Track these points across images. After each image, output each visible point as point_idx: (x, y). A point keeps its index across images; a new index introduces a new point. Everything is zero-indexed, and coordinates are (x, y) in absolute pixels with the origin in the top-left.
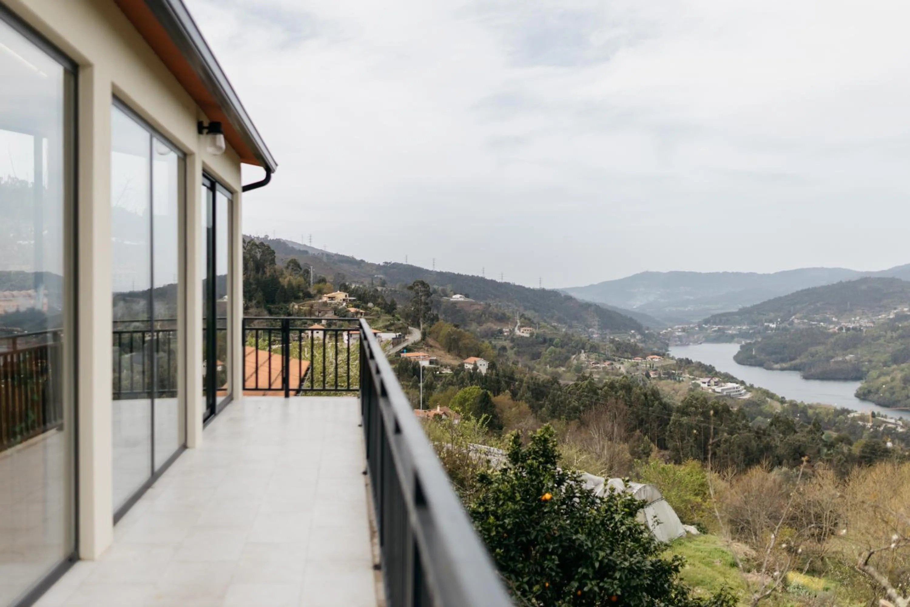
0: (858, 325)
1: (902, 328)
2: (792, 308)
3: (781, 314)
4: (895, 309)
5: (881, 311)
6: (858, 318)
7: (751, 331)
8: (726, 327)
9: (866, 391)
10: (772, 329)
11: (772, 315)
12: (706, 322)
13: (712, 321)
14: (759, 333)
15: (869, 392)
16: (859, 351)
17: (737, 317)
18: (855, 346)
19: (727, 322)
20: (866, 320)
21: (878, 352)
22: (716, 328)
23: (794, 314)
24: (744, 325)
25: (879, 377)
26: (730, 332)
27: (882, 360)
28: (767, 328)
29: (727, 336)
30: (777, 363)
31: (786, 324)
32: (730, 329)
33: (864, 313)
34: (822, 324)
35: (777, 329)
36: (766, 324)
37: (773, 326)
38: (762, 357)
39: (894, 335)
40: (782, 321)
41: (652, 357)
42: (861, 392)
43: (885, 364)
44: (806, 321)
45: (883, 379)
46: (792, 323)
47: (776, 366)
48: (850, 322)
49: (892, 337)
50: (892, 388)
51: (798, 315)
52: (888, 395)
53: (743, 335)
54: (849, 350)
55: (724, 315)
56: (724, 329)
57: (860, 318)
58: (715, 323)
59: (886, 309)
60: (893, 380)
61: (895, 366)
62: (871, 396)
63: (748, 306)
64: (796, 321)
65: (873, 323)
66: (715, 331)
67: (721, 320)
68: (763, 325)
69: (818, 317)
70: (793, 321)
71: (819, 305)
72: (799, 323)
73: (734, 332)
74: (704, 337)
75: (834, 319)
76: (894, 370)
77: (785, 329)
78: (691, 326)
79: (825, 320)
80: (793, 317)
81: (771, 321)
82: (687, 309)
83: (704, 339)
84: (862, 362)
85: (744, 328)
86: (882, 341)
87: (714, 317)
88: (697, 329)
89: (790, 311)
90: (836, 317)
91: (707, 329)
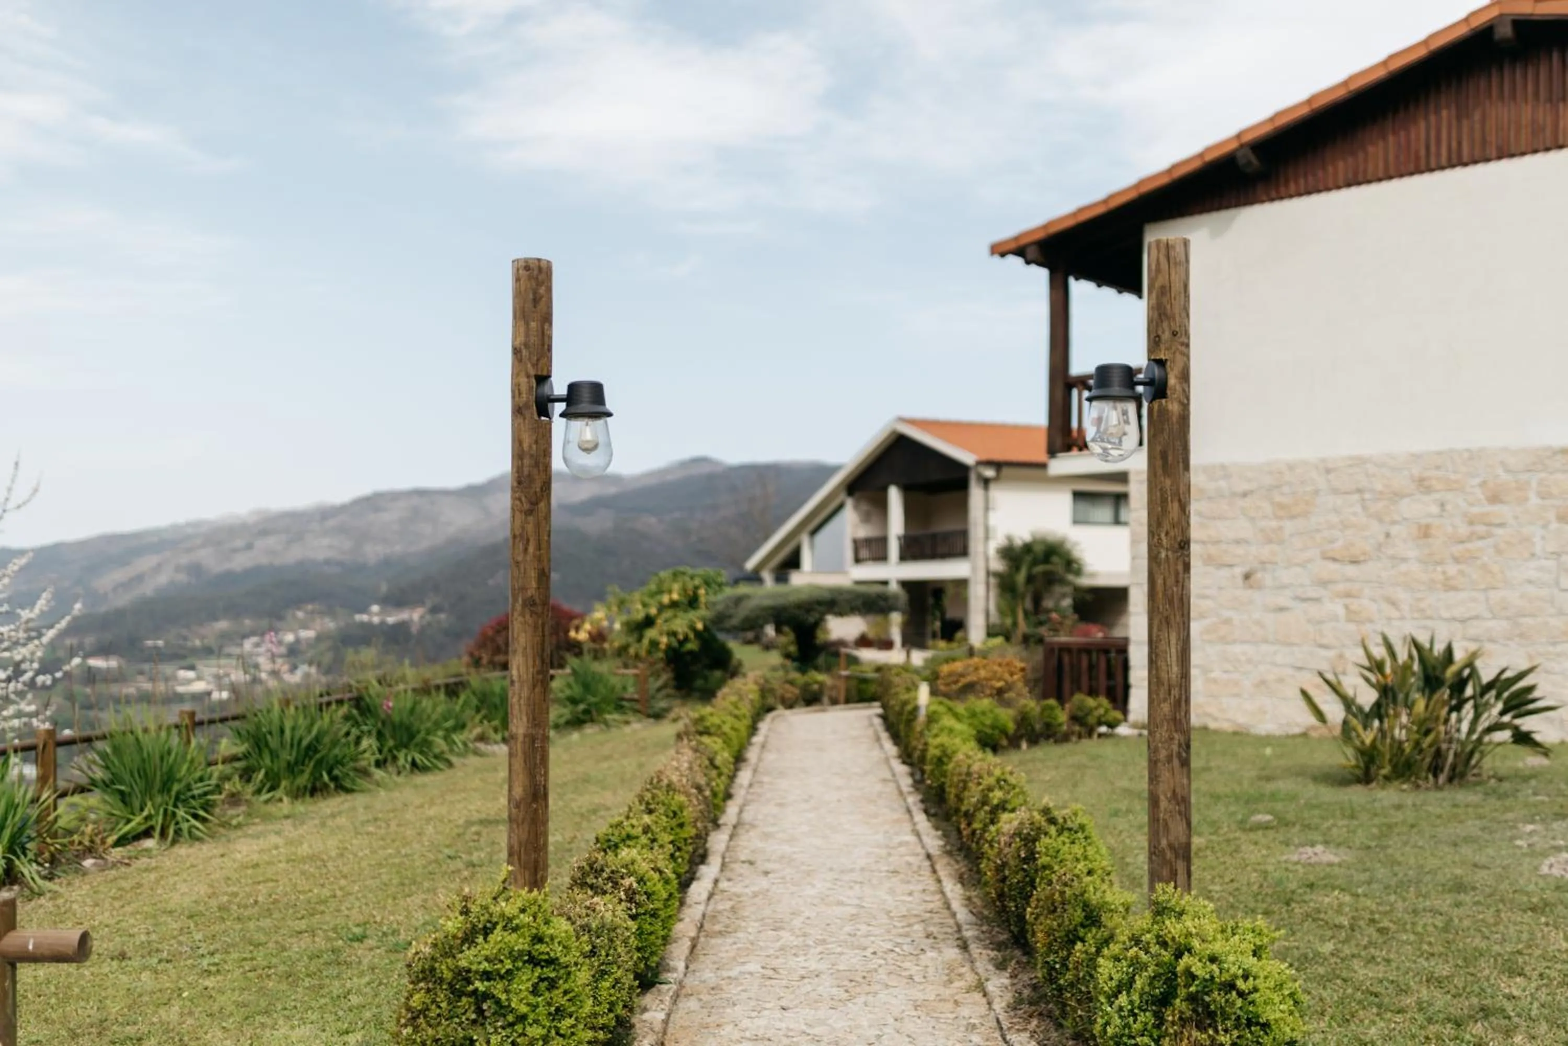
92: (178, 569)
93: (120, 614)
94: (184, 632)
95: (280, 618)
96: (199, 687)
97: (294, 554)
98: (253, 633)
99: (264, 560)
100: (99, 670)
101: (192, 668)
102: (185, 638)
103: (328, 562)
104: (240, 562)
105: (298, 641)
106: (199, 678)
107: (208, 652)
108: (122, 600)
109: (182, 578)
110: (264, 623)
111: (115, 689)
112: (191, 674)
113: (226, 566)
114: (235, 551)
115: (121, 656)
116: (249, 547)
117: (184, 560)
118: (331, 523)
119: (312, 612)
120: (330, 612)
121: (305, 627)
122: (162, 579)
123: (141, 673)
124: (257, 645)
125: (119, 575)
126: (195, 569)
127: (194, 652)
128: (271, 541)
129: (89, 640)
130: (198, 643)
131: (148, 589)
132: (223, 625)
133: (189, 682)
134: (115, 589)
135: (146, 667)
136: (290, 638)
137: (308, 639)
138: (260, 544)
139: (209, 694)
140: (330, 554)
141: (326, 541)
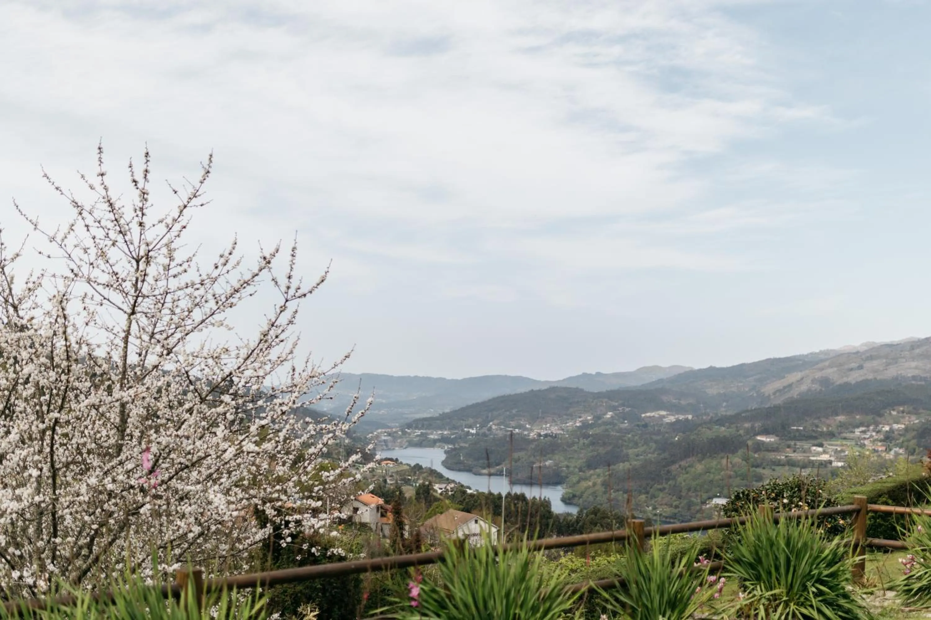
0: (550, 432)
1: (592, 435)
2: (490, 414)
3: (480, 420)
4: (580, 417)
5: (568, 419)
6: (548, 425)
7: (452, 437)
8: (429, 431)
9: (571, 495)
10: (472, 435)
11: (471, 421)
12: (409, 426)
13: (414, 425)
14: (460, 438)
15: (574, 496)
16: (557, 457)
17: (438, 422)
18: (553, 452)
19: (429, 427)
20: (556, 428)
21: (573, 458)
22: (418, 432)
23: (492, 421)
24: (446, 430)
25: (578, 482)
26: (432, 437)
27: (578, 466)
28: (468, 433)
29: (429, 441)
30: (484, 468)
31: (485, 430)
32: (432, 434)
33: (554, 421)
34: (517, 430)
35: (477, 434)
36: (465, 429)
37: (473, 431)
38: (470, 462)
39: (586, 442)
40: (481, 427)
41: (386, 462)
42: (567, 496)
43: (581, 470)
44: (502, 427)
45: (584, 484)
46: (490, 429)
47: (485, 471)
48: (541, 428)
49: (584, 443)
50: (594, 493)
51: (496, 421)
52: (591, 499)
53: (444, 440)
54: (548, 456)
55: (425, 419)
56: (427, 434)
57: (550, 426)
58: (417, 428)
59: (572, 417)
60: (594, 484)
61: (592, 472)
62: (575, 501)
63: (447, 410)
64: (494, 427)
65: (563, 430)
66: (417, 436)
67: (423, 426)
68: (463, 431)
69: (513, 423)
70: (491, 427)
71: (514, 411)
72: (497, 430)
73: (436, 437)
74: (407, 441)
75: (527, 426)
76: (591, 475)
77: (484, 435)
78: (394, 430)
79: (520, 427)
80: (491, 423)
81: (471, 427)
82: (381, 413)
83: (407, 444)
84: (561, 467)
85: (445, 433)
86: (575, 447)
87: (417, 421)
88: (400, 433)
89: (487, 417)
90: (530, 424)
91: (410, 434)
92: (813, 381)
93: (777, 408)
94: (816, 421)
95: (881, 415)
96: (825, 457)
97: (892, 372)
98: (861, 424)
99: (870, 376)
100: (763, 443)
101: (821, 445)
102: (817, 426)
103: (914, 378)
104: (854, 377)
105: (892, 431)
106: (825, 452)
107: (831, 435)
108: (779, 401)
109: (816, 387)
110: (869, 418)
111: (772, 456)
112: (820, 449)
113: (845, 380)
114: (851, 370)
115: (777, 436)
116: (861, 367)
117: (818, 375)
118: (917, 351)
119: (903, 412)
120: (916, 412)
121: (897, 423)
122: (804, 388)
123: (789, 447)
124: (864, 432)
125: (778, 384)
126: (825, 382)
127: (822, 434)
128: (875, 363)
129: (758, 425)
130: (825, 429)
131: (795, 393)
132: (841, 418)
133: (819, 454)
134: (774, 394)
135: (792, 443)
136: (887, 428)
137: (898, 430)
138: (868, 365)
139: (830, 462)
140: (916, 372)
141: (913, 364)
